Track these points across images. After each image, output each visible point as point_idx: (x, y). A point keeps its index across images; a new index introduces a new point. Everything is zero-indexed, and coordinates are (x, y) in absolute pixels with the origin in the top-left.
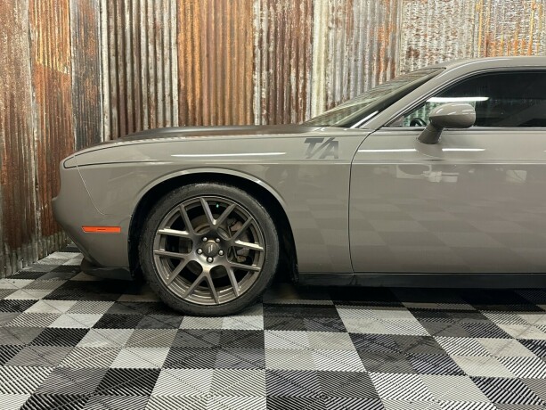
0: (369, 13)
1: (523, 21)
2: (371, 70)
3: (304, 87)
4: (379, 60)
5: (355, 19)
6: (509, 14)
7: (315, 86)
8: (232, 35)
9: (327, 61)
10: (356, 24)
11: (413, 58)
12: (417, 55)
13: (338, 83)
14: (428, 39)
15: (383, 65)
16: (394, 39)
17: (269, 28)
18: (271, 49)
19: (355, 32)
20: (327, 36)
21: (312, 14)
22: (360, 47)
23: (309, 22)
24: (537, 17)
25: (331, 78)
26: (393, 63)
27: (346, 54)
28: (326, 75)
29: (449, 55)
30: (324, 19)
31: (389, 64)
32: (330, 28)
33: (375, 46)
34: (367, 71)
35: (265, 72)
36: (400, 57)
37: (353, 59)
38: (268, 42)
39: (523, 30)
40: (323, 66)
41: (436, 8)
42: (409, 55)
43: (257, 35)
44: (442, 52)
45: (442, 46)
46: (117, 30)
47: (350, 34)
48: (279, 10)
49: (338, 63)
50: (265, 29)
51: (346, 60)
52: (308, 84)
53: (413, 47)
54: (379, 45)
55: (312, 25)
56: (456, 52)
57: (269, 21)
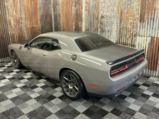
0: (93, 7)
1: (132, 5)
2: (94, 21)
3: (81, 26)
4: (95, 19)
5: (90, 9)
6: (128, 3)
7: (83, 25)
8: (69, 14)
9: (85, 20)
10: (90, 10)
11: (102, 18)
12: (103, 17)
13: (87, 25)
14: (106, 13)
15: (96, 20)
16: (98, 13)
17: (75, 12)
18: (75, 17)
19: (90, 12)
20: (85, 13)
21: (82, 8)
22: (91, 16)
23: (81, 11)
24: (136, 3)
25: (86, 23)
26: (98, 20)
27: (89, 18)
28: (85, 23)
29: (111, 17)
30: (84, 9)
31: (97, 20)
32: (85, 12)
33: (94, 15)
34: (93, 22)
35: (75, 22)
36: (99, 18)
37: (90, 19)
38: (75, 16)
39: (132, 8)
40: (84, 21)
41: (108, 4)
42: (101, 18)
43: (73, 14)
44: (109, 16)
45: (109, 14)
46: (54, 14)
47: (89, 13)
48: (76, 8)
49: (87, 20)
50: (74, 13)
51: (89, 19)
52: (82, 25)
53: (102, 15)
54: (95, 15)
55: (82, 11)
56: (113, 16)
57: (75, 11)
